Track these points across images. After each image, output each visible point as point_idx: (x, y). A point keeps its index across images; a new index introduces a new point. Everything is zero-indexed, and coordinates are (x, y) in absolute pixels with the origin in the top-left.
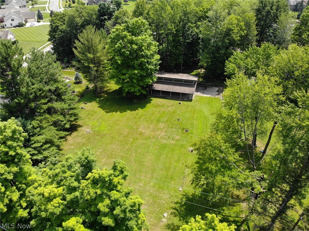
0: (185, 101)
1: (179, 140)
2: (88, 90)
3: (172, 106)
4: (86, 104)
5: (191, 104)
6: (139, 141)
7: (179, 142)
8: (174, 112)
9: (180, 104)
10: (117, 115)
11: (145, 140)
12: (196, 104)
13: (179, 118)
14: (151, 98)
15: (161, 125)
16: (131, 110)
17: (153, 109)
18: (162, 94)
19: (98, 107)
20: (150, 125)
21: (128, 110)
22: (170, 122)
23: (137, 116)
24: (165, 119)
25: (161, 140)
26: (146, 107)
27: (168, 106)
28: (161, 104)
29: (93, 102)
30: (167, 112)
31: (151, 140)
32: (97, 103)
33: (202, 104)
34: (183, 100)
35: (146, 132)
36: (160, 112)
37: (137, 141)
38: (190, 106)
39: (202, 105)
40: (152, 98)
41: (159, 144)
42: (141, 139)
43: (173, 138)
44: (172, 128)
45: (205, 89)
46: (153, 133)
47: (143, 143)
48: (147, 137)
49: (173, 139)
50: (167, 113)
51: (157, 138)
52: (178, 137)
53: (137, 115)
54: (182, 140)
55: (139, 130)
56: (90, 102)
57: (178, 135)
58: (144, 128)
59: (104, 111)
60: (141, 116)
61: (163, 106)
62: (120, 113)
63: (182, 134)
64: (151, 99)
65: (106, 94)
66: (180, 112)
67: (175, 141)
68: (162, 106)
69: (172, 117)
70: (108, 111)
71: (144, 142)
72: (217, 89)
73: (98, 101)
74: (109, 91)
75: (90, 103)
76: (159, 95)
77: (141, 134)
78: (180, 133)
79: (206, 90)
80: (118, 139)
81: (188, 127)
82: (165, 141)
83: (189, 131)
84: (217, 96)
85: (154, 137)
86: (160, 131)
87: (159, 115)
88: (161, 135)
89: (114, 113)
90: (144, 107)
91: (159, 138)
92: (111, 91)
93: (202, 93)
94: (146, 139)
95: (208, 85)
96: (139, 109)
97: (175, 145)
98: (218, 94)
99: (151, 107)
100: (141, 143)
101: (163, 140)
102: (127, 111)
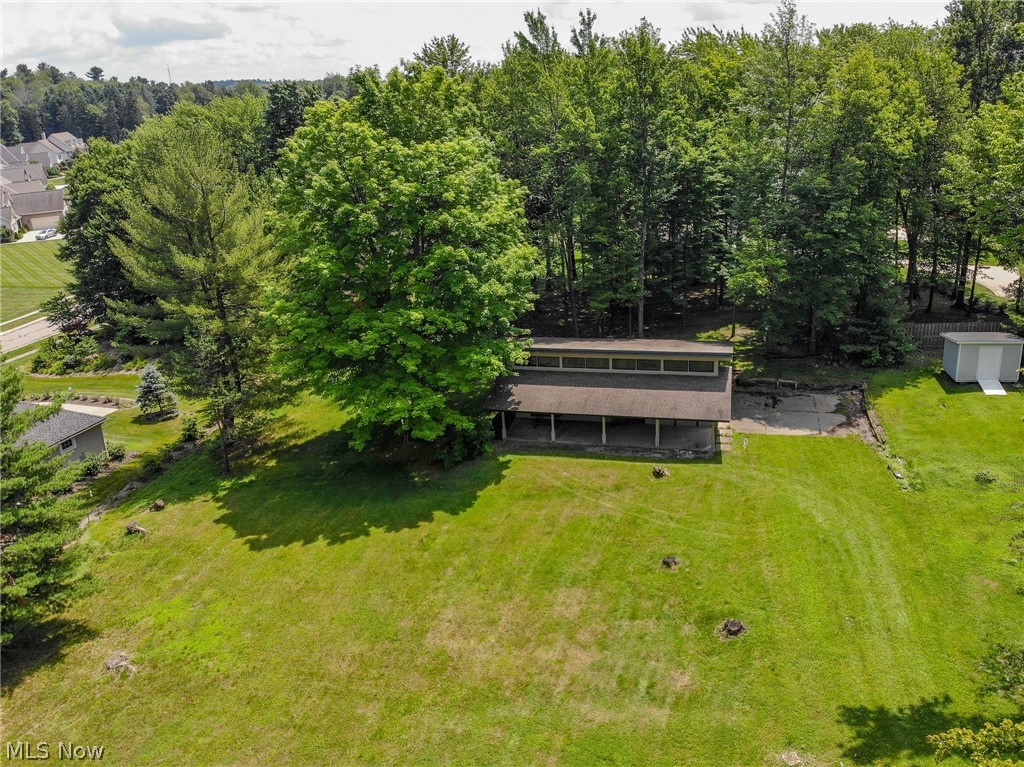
0: (685, 461)
1: (691, 701)
2: (189, 446)
3: (617, 488)
4: (158, 508)
5: (719, 475)
6: (426, 720)
7: (697, 716)
8: (633, 522)
9: (658, 474)
10: (311, 557)
11: (466, 709)
12: (748, 472)
13: (668, 550)
14: (504, 454)
15: (567, 602)
16: (394, 527)
17: (515, 510)
18: (557, 437)
19: (217, 521)
20: (500, 604)
21: (377, 527)
22: (620, 578)
23: (426, 554)
24: (584, 565)
25: (572, 703)
26: (477, 503)
27: (598, 492)
28: (558, 483)
29: (199, 499)
30: (595, 523)
31: (502, 712)
32: (217, 500)
33: (781, 470)
34: (673, 458)
35: (473, 651)
36: (553, 525)
37: (407, 720)
38: (718, 486)
39: (781, 476)
40: (509, 457)
41: (559, 742)
42: (435, 704)
43: (652, 686)
44: (633, 617)
45: (775, 402)
46: (515, 659)
47: (450, 736)
48: (475, 690)
49: (653, 697)
50: (595, 531)
51: (546, 696)
52: (686, 680)
53: (423, 546)
54: (717, 699)
55: (430, 641)
56: (186, 497)
57: (680, 665)
58: (461, 627)
59: (242, 540)
60: (447, 553)
61: (567, 492)
62: (329, 544)
63: (709, 654)
64: (502, 459)
65: (270, 457)
66: (671, 519)
67: (667, 711)
68: (565, 493)
69: (625, 551)
70: (264, 537)
71: (459, 730)
72: (832, 400)
73: (222, 494)
74: (293, 442)
75: (181, 505)
76: (543, 440)
77: (442, 667)
78: (691, 648)
79: (779, 406)
80: (287, 713)
81: (736, 605)
82: (600, 716)
83: (749, 631)
84: (843, 433)
85: (522, 687)
86: (560, 639)
87: (547, 543)
88: (567, 667)
89: (297, 546)
90: (467, 502)
91: (560, 689)
92: (301, 442)
93: (765, 419)
94: (473, 702)
95: (784, 385)
96: (438, 514)
97: (675, 739)
98: (849, 424)
99: (502, 502)
100: (436, 737)
101: (585, 708)
102: (367, 534)
